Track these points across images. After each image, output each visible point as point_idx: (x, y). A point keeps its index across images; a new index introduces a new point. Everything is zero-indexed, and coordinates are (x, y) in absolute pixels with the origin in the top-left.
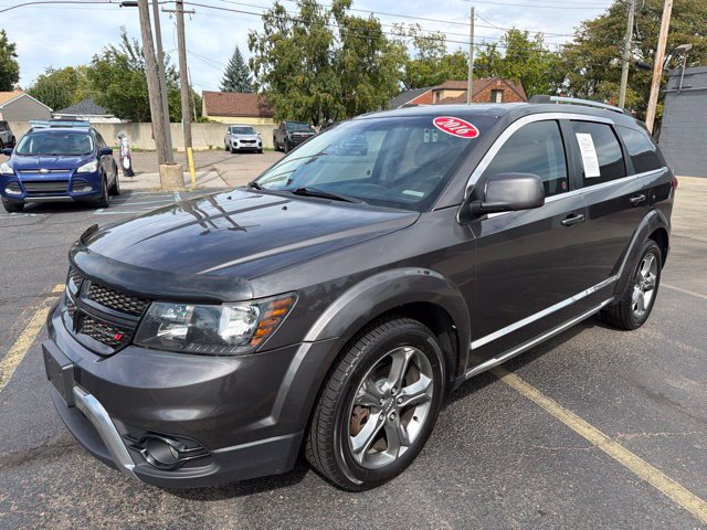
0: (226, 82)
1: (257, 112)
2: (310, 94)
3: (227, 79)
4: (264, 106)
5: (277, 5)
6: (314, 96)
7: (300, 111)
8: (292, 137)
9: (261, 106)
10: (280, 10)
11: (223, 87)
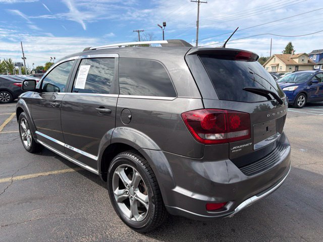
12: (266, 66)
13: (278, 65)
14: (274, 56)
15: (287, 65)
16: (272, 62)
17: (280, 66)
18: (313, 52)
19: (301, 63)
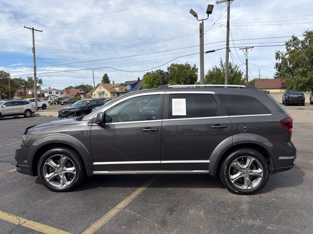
0: (277, 73)
1: (280, 86)
2: (306, 77)
3: (277, 72)
4: (285, 84)
5: (293, 37)
6: (309, 78)
7: (300, 85)
8: (288, 98)
9: (282, 84)
10: (295, 39)
11: (275, 76)
12: (93, 93)
13: (104, 92)
14: (99, 85)
15: (111, 93)
16: (98, 90)
17: (105, 93)
18: (126, 82)
19: (121, 91)
